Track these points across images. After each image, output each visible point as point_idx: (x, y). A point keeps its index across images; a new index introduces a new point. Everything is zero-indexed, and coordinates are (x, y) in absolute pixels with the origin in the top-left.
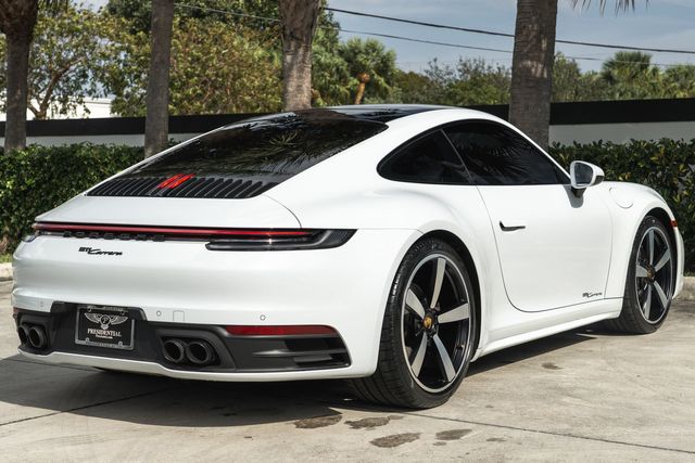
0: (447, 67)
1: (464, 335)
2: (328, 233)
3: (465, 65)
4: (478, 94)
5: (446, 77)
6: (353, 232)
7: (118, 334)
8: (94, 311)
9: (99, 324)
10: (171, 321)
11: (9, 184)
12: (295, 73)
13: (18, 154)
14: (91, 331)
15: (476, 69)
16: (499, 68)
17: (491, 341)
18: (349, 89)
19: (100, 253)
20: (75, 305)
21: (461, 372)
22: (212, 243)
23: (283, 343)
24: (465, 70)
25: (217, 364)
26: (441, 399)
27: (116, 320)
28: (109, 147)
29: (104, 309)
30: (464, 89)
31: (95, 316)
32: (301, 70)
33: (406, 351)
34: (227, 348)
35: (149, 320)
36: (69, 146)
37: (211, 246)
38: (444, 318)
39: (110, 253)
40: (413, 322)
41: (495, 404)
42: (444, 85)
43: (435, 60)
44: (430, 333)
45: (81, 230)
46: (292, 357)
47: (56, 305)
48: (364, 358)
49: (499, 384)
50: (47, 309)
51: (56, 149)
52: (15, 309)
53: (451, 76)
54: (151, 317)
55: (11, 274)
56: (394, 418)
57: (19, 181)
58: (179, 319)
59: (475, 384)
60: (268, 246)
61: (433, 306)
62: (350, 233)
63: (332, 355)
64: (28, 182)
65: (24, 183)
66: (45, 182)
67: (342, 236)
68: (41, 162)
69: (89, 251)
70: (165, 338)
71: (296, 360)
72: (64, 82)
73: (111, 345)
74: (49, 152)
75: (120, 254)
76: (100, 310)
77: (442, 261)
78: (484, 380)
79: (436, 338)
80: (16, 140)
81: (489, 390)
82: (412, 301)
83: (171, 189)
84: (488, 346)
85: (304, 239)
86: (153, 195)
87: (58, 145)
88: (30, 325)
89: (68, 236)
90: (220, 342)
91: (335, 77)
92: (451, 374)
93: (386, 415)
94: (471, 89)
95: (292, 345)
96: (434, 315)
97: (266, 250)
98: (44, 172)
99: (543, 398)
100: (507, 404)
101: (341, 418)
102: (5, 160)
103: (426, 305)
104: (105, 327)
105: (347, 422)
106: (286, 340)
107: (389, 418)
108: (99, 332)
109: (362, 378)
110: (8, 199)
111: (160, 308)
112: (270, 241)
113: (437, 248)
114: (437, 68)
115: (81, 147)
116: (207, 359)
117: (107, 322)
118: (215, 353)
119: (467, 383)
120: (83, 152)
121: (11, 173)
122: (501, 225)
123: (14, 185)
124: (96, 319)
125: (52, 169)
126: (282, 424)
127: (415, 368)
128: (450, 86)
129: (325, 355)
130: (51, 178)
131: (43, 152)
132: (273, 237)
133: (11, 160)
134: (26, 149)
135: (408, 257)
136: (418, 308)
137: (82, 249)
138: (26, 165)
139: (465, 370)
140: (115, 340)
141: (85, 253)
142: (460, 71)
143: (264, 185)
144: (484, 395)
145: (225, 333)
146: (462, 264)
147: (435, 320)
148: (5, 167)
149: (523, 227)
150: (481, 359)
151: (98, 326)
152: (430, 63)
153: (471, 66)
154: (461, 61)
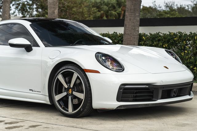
0: (159, 5)
3: (167, 4)
5: (159, 9)
12: (52, 6)
15: (171, 6)
16: (181, 5)
18: (117, 13)
24: (167, 6)
43: (155, 2)
53: (161, 9)
107: (20, 122)
114: (155, 5)
128: (161, 12)
142: (165, 6)
152: (153, 3)
153: (169, 4)
154: (165, 2)
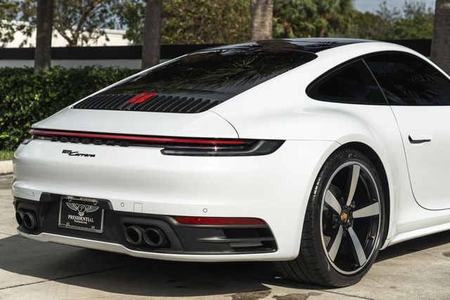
0: (395, 9)
1: (374, 228)
2: (262, 143)
3: (409, 7)
4: (419, 30)
5: (394, 17)
6: (282, 142)
7: (91, 220)
8: (73, 201)
9: (77, 212)
10: (132, 211)
11: (37, 97)
12: (259, 12)
13: (44, 74)
14: (71, 217)
15: (419, 10)
17: (398, 233)
19: (78, 155)
20: (59, 196)
21: (371, 259)
22: (166, 149)
23: (222, 231)
24: (410, 11)
25: (168, 247)
26: (353, 280)
27: (89, 209)
28: (114, 69)
29: (81, 199)
30: (408, 26)
31: (74, 205)
32: (264, 9)
33: (324, 240)
34: (176, 234)
35: (114, 209)
36: (83, 68)
37: (166, 152)
38: (357, 214)
39: (86, 155)
40: (332, 217)
41: (398, 285)
42: (391, 23)
43: (385, 3)
44: (346, 226)
45: (65, 136)
46: (229, 243)
47: (44, 195)
48: (288, 245)
49: (404, 269)
50: (37, 198)
51: (73, 69)
52: (15, 197)
53: (398, 16)
54: (116, 207)
55: (12, 171)
56: (313, 294)
57: (45, 95)
58: (138, 210)
59: (384, 268)
60: (213, 153)
61: (348, 203)
62: (280, 143)
63: (262, 242)
64: (51, 95)
65: (48, 96)
66: (64, 96)
67: (272, 146)
68: (61, 79)
69: (70, 153)
70: (127, 225)
71: (232, 245)
72: (91, 18)
73: (86, 229)
74: (68, 72)
75: (94, 156)
76: (77, 200)
77: (357, 168)
78: (392, 265)
79: (351, 230)
80: (42, 63)
81: (395, 273)
82: (330, 199)
83: (138, 104)
84: (394, 237)
85: (242, 147)
86: (123, 109)
87: (75, 67)
88: (24, 210)
89: (55, 141)
90: (171, 229)
91: (304, 16)
92: (362, 259)
93: (306, 292)
94: (414, 26)
95: (229, 233)
96: (350, 211)
97: (211, 155)
98: (64, 88)
99: (439, 281)
100: (408, 286)
101: (270, 292)
102: (34, 78)
103: (343, 203)
104: (82, 214)
105: (275, 297)
106: (224, 229)
107: (309, 294)
108: (77, 218)
109: (288, 261)
110: (36, 108)
111: (124, 200)
112: (216, 148)
113: (352, 157)
114: (386, 9)
115: (92, 68)
116: (160, 242)
117: (83, 210)
118: (166, 238)
119: (376, 267)
120: (94, 72)
121: (38, 88)
122: (410, 138)
123: (40, 97)
124: (75, 207)
125: (70, 86)
126: (222, 296)
127: (332, 254)
128: (397, 24)
129: (256, 242)
130: (68, 93)
131: (63, 73)
132: (218, 145)
133: (39, 78)
134: (50, 70)
135: (327, 164)
136: (336, 206)
137: (64, 152)
138: (50, 82)
139: (375, 257)
140: (89, 225)
141: (67, 154)
142: (405, 11)
143: (211, 102)
144: (390, 277)
145: (175, 222)
146: (374, 170)
147: (350, 215)
148: (34, 83)
149: (429, 141)
150: (389, 248)
151: (76, 213)
152: (380, 5)
153: (414, 7)
154: (406, 3)
